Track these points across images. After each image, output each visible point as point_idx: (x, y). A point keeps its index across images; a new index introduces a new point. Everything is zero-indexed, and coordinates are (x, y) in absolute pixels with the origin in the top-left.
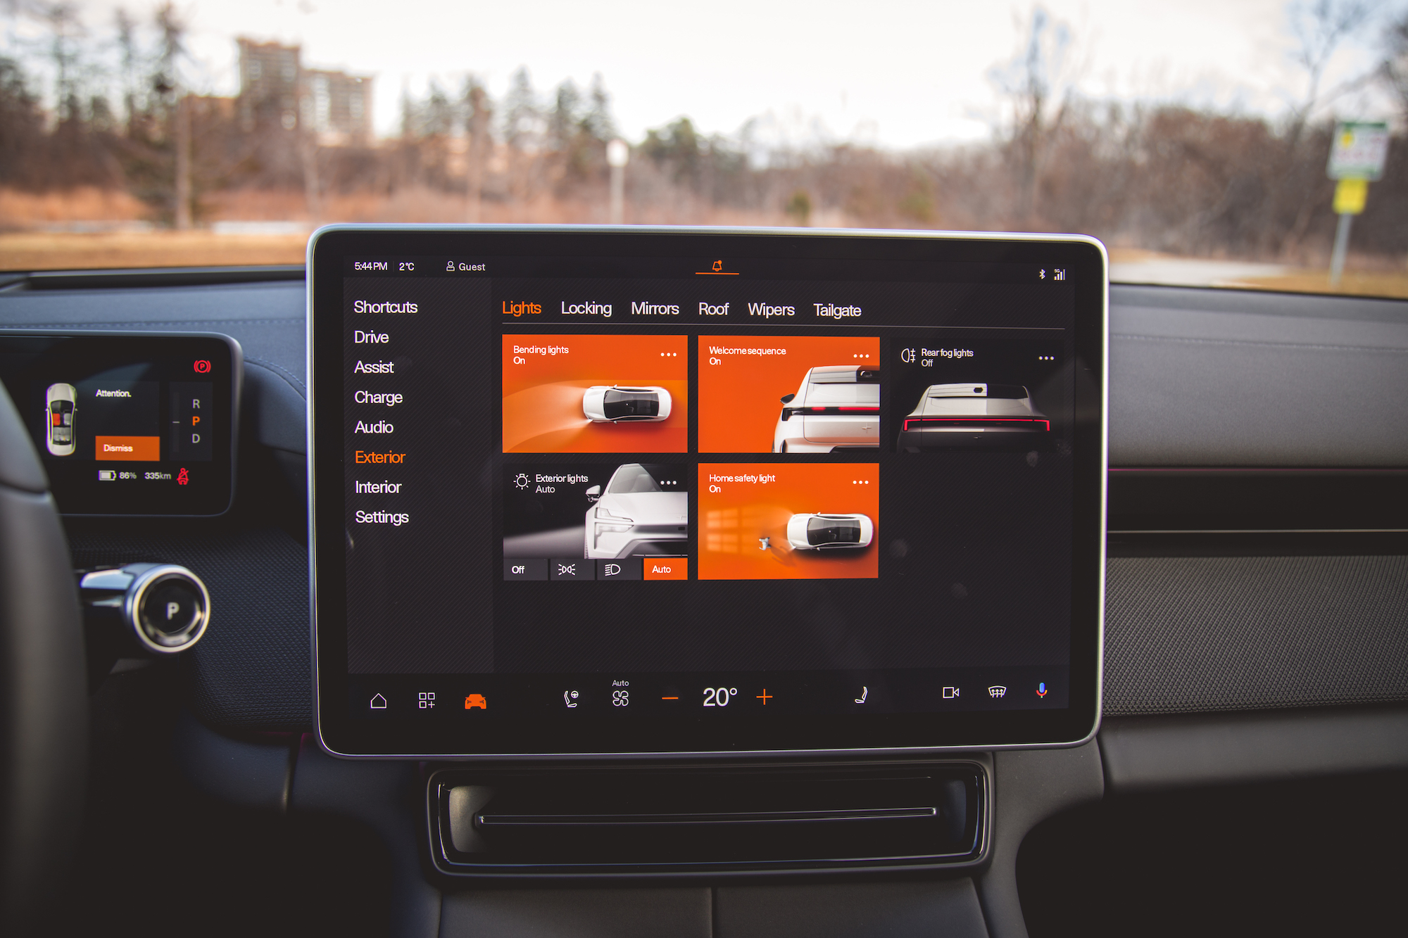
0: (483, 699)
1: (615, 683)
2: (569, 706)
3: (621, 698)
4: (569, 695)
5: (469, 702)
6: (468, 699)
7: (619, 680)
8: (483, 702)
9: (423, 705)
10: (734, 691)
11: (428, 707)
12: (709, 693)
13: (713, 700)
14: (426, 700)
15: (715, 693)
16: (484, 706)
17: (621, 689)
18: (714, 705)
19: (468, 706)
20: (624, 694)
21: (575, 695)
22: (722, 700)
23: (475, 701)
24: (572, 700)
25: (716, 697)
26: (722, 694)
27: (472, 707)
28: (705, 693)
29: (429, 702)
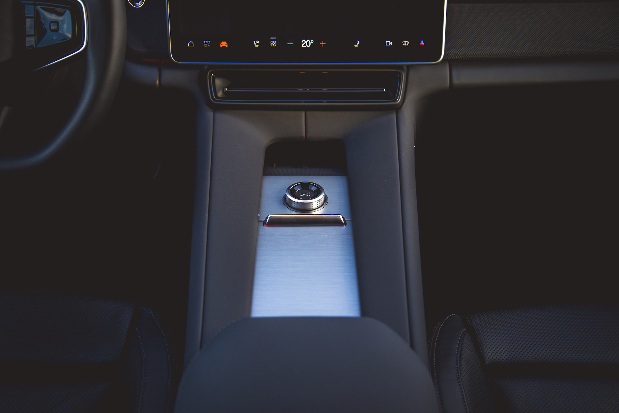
0: (226, 43)
1: (271, 38)
2: (256, 46)
3: (273, 44)
4: (256, 42)
5: (222, 44)
6: (222, 43)
7: (273, 37)
8: (226, 44)
9: (206, 45)
10: (312, 41)
11: (208, 46)
12: (304, 42)
13: (305, 45)
14: (207, 43)
15: (306, 42)
16: (227, 46)
17: (273, 40)
18: (305, 46)
19: (221, 46)
20: (274, 42)
21: (258, 42)
22: (308, 45)
23: (224, 44)
24: (257, 44)
25: (306, 43)
26: (308, 42)
27: (223, 46)
28: (302, 42)
29: (208, 44)
